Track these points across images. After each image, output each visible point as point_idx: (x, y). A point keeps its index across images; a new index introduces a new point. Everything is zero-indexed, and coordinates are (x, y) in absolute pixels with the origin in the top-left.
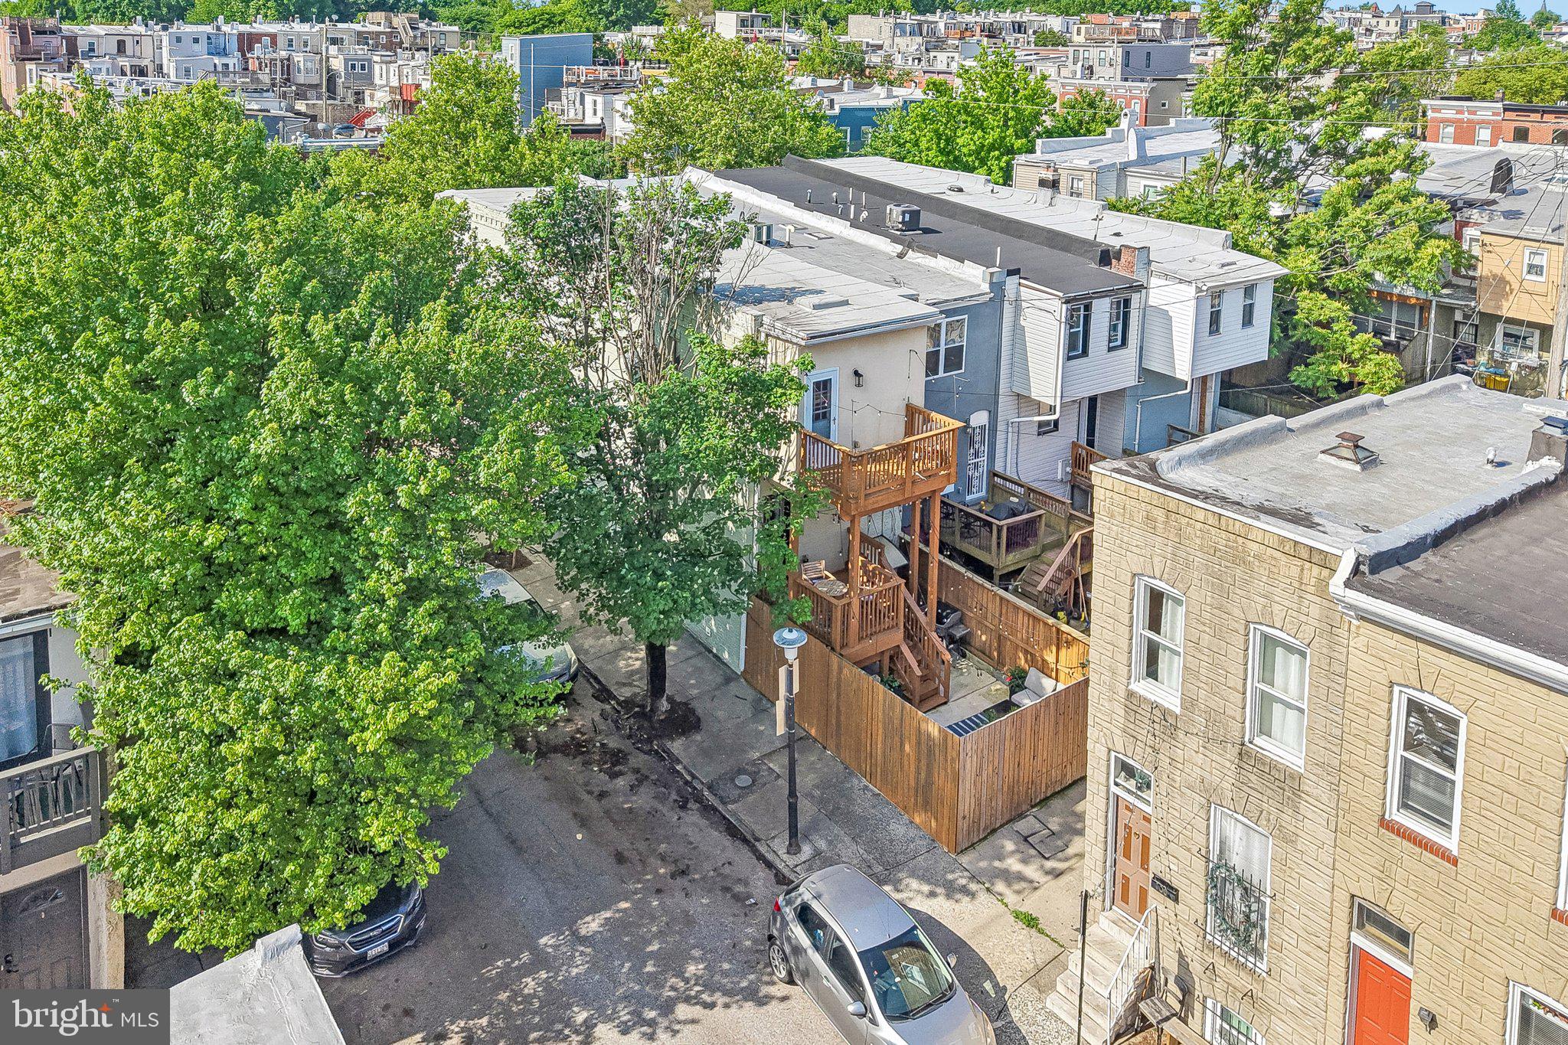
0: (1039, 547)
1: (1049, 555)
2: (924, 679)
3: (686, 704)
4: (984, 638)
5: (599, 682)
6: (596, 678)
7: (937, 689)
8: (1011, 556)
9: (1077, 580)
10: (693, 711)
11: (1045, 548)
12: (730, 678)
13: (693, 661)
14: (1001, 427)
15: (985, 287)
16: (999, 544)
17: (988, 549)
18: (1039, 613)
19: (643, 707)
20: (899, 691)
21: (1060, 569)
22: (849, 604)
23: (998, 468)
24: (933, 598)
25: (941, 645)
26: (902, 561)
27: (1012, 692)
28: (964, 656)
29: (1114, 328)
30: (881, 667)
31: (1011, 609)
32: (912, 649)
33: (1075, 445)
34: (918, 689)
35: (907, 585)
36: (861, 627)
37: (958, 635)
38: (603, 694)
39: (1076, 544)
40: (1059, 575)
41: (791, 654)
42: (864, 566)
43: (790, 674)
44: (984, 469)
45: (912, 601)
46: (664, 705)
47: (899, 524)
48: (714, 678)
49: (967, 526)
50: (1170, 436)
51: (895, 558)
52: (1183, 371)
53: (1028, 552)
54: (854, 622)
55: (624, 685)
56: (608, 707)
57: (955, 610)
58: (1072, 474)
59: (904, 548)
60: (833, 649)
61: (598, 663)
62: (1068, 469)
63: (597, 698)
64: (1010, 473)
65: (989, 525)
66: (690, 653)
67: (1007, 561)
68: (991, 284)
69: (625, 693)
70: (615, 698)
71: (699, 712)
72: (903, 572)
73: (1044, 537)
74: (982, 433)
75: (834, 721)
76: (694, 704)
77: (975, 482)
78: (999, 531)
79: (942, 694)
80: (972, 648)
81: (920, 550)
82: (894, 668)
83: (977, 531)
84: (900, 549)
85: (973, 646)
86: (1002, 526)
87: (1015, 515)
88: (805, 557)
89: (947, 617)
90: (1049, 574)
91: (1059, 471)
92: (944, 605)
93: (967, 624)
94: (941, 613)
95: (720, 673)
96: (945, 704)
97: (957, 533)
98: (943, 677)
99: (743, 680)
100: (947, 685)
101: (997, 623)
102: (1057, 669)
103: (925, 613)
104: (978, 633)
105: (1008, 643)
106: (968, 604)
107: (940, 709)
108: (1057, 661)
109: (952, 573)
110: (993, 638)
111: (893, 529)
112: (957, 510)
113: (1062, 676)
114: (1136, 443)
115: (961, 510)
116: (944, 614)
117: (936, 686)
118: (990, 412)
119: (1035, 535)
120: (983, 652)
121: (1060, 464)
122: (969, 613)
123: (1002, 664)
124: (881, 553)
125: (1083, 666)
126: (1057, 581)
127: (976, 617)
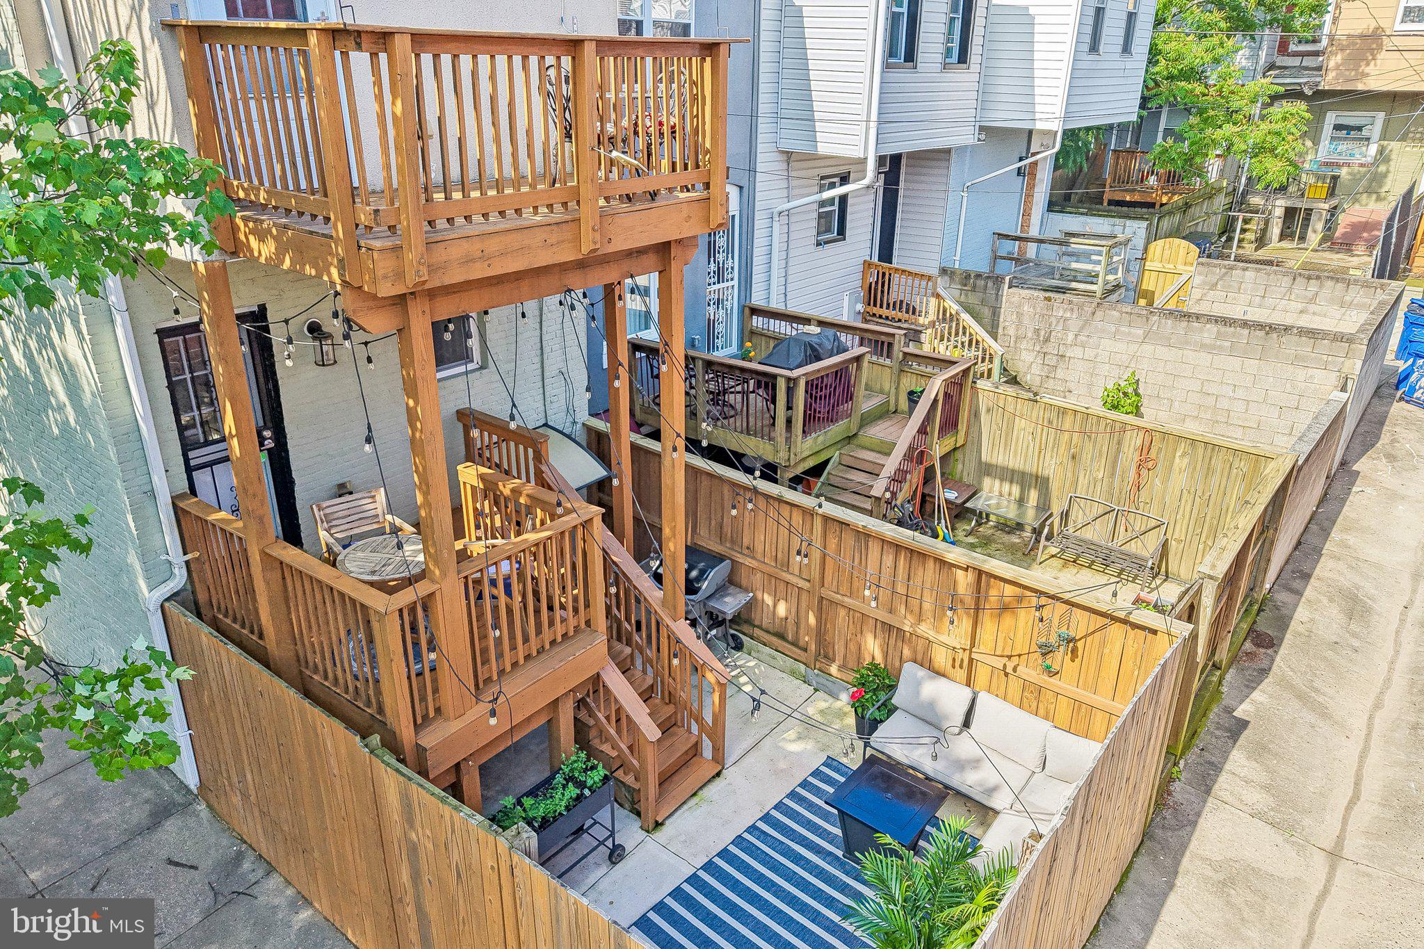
0: (856, 419)
1: (879, 431)
2: (663, 734)
4: (782, 610)
7: (697, 745)
8: (810, 440)
9: (929, 471)
11: (868, 419)
14: (760, 223)
16: (789, 422)
21: (908, 456)
23: (757, 300)
24: (675, 543)
26: (593, 471)
27: (866, 727)
28: (739, 647)
31: (849, 540)
32: (631, 672)
33: (867, 265)
35: (608, 519)
36: (481, 656)
37: (728, 610)
39: (935, 401)
40: (905, 466)
44: (733, 303)
45: (623, 558)
47: (582, 399)
50: (994, 251)
52: (1049, 115)
53: (836, 430)
57: (720, 559)
58: (864, 315)
59: (598, 446)
62: (860, 307)
64: (776, 304)
65: (767, 383)
67: (806, 447)
72: (599, 492)
73: (866, 403)
74: (730, 233)
77: (720, 328)
78: (790, 391)
79: (708, 752)
80: (757, 632)
81: (635, 448)
82: (592, 722)
83: (738, 407)
84: (589, 448)
85: (760, 627)
86: (795, 380)
87: (819, 359)
88: (342, 486)
89: (699, 578)
90: (891, 464)
91: (847, 309)
92: (693, 552)
93: (744, 583)
94: (688, 572)
95: (148, 794)
96: (718, 774)
97: (702, 413)
98: (709, 719)
99: (202, 807)
100: (717, 733)
101: (816, 574)
102: (971, 660)
103: (658, 578)
104: (768, 600)
105: (842, 612)
106: (746, 542)
107: (705, 793)
108: (973, 645)
109: (705, 482)
110: (804, 605)
111: (570, 410)
112: (699, 364)
113: (982, 674)
114: (958, 258)
115: (709, 364)
116: (694, 574)
117: (693, 740)
118: (741, 188)
119: (850, 397)
120: (782, 636)
121: (846, 299)
122: (748, 561)
123: (826, 657)
124: (538, 457)
125: (1046, 651)
126: (899, 478)
127: (762, 567)
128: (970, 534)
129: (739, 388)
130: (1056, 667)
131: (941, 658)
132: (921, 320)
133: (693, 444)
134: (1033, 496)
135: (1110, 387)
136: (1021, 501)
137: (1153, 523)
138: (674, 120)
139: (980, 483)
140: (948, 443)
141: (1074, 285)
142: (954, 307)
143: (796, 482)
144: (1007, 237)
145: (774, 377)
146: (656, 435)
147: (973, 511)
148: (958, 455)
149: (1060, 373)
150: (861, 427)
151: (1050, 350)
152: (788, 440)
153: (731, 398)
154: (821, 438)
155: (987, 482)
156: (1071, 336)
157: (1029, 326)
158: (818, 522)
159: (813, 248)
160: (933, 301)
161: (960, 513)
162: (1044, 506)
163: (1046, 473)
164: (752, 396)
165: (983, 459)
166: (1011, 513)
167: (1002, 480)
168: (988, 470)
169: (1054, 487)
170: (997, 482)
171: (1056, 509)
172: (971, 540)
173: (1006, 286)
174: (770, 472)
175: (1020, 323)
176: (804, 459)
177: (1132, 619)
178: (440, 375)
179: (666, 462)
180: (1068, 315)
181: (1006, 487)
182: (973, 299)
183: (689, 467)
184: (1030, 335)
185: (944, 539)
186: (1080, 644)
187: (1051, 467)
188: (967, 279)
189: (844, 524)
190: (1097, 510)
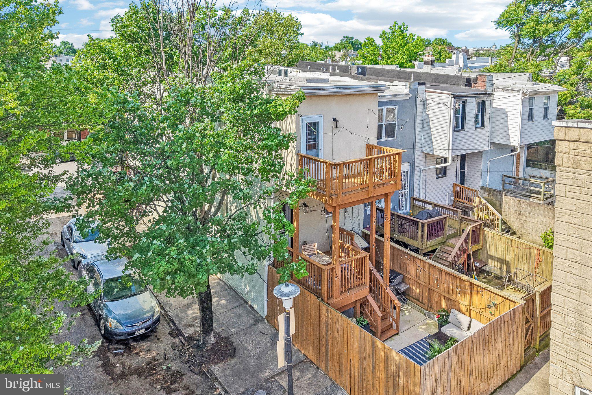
0: (445, 236)
1: (452, 241)
2: (383, 319)
3: (228, 338)
4: (418, 291)
5: (175, 325)
6: (173, 322)
7: (391, 324)
8: (429, 242)
9: (469, 255)
10: (231, 343)
11: (449, 237)
12: (258, 320)
13: (235, 310)
14: (416, 172)
15: (407, 91)
16: (422, 235)
17: (416, 238)
18: (456, 273)
19: (198, 340)
20: (367, 327)
21: (460, 249)
22: (333, 269)
23: (416, 195)
24: (387, 268)
25: (392, 295)
26: (365, 245)
27: (441, 326)
28: (406, 302)
29: (477, 117)
30: (355, 312)
31: (436, 272)
32: (375, 298)
33: (455, 185)
34: (380, 326)
36: (341, 285)
37: (402, 290)
38: (176, 332)
39: (469, 234)
40: (460, 253)
41: (288, 304)
42: (342, 245)
43: (287, 319)
44: (408, 196)
45: (374, 269)
46: (212, 339)
47: (362, 224)
48: (247, 320)
49: (401, 226)
50: (503, 181)
51: (361, 243)
52: (515, 141)
53: (439, 239)
54: (337, 281)
55: (190, 326)
56: (177, 340)
57: (400, 274)
58: (454, 201)
59: (366, 237)
60: (322, 300)
61: (177, 312)
62: (452, 198)
63: (171, 334)
64: (422, 197)
65: (416, 223)
66: (235, 305)
67: (428, 244)
68: (410, 89)
69: (190, 331)
70: (182, 335)
71: (236, 344)
72: (367, 249)
73: (448, 232)
74: (406, 176)
75: (324, 350)
76: (233, 339)
77: (403, 204)
78: (423, 227)
79: (395, 328)
80: (411, 298)
81: (376, 239)
82: (364, 312)
83: (407, 229)
84: (363, 237)
85: (412, 297)
86: (424, 223)
87: (432, 217)
88: (305, 242)
89: (394, 278)
90: (455, 251)
91: (447, 200)
92: (392, 271)
93: (407, 283)
94: (390, 276)
95: (253, 317)
96: (397, 334)
97: (396, 230)
98: (395, 317)
99: (266, 321)
100: (397, 322)
101: (427, 281)
102: (470, 310)
103: (383, 277)
104: (414, 288)
105: (435, 293)
106: (408, 270)
107: (394, 338)
108: (470, 304)
109: (396, 251)
110: (424, 291)
111: (359, 227)
112: (396, 216)
113: (474, 314)
114: (488, 183)
115: (398, 216)
116: (392, 277)
117: (391, 323)
118: (410, 163)
119: (443, 229)
120: (418, 300)
121: (447, 195)
122: (408, 276)
123: (431, 307)
124: (352, 239)
125: (490, 307)
126: (458, 256)
127: (412, 278)
128: (484, 278)
129: (407, 224)
130: (493, 313)
131: (463, 308)
132: (474, 204)
133: (392, 239)
134: (505, 267)
135: (543, 233)
136: (501, 269)
137: (544, 280)
138: (389, 167)
139: (488, 262)
140: (475, 247)
141: (532, 195)
142: (484, 201)
143: (424, 255)
144: (508, 177)
145: (418, 222)
146: (382, 236)
147: (484, 271)
148: (480, 251)
149: (525, 227)
150: (447, 240)
151: (521, 218)
152: (422, 241)
153: (405, 226)
154: (433, 242)
155: (490, 261)
156: (528, 214)
157: (513, 210)
158: (428, 265)
159: (435, 179)
160: (477, 198)
161: (480, 271)
162: (508, 271)
163: (508, 260)
164: (411, 227)
165: (488, 253)
166: (498, 272)
167: (495, 261)
168: (490, 257)
169: (511, 264)
170: (493, 261)
171: (513, 271)
172: (484, 280)
173: (504, 195)
174: (417, 251)
175: (509, 208)
176: (428, 248)
177: (509, 298)
178: (327, 216)
179: (385, 244)
180: (526, 207)
181: (496, 263)
182: (493, 198)
183: (391, 246)
184: (513, 212)
185: (475, 279)
186: (498, 306)
187: (509, 258)
188: (490, 191)
189: (435, 266)
190: (526, 274)
